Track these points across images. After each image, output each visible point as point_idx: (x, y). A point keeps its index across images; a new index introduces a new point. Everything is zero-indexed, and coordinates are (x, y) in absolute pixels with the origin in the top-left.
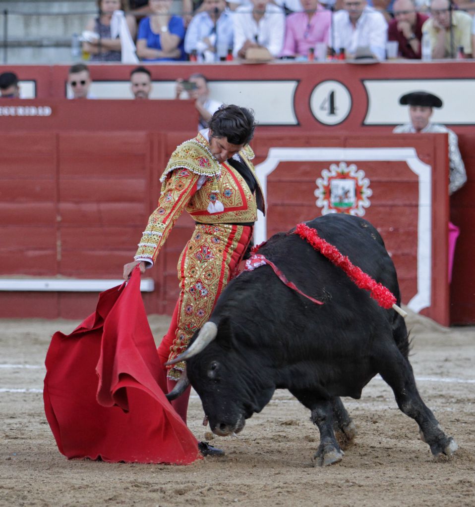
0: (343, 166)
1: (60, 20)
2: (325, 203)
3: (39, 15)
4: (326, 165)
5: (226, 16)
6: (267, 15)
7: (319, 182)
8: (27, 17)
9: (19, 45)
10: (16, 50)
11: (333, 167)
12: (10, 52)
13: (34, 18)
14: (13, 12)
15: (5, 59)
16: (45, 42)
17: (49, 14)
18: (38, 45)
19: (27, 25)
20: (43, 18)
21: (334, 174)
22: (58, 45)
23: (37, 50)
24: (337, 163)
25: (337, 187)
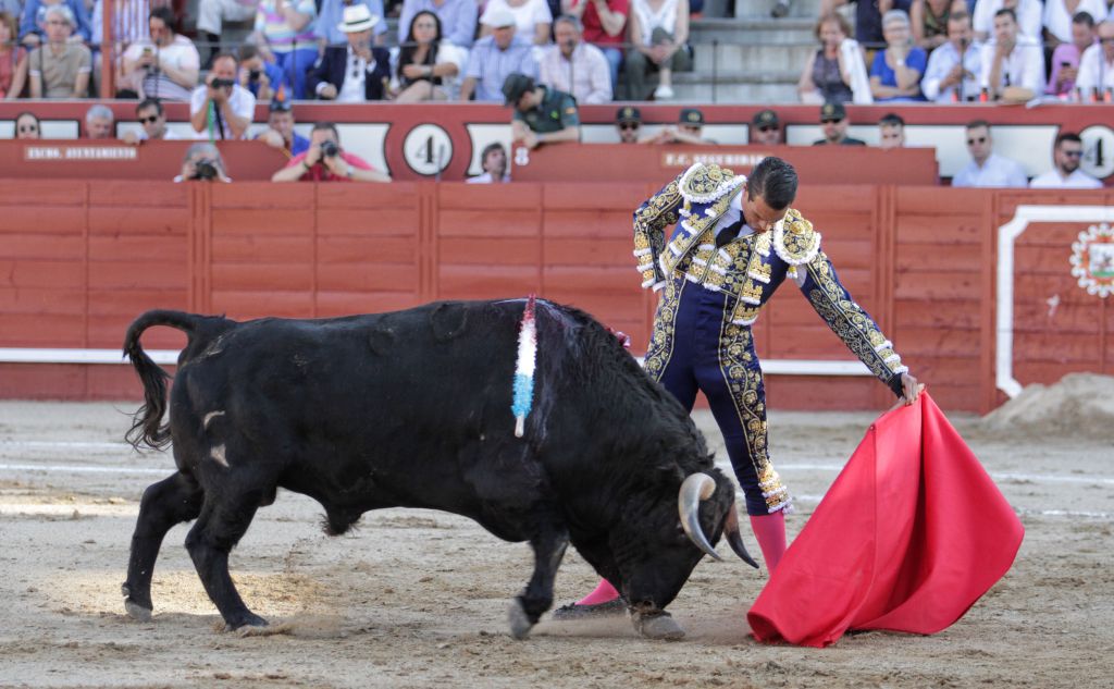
0: (1104, 227)
1: (784, 53)
2: (1083, 272)
3: (759, 45)
4: (1084, 226)
5: (975, 49)
6: (1017, 48)
7: (1076, 247)
8: (746, 49)
9: (733, 81)
10: (731, 88)
11: (1092, 229)
12: (720, 90)
13: (753, 50)
14: (730, 42)
15: (714, 98)
16: (765, 78)
17: (771, 45)
18: (756, 81)
19: (745, 57)
20: (764, 50)
21: (1093, 237)
22: (780, 81)
23: (755, 87)
24: (1097, 224)
25: (1097, 253)
